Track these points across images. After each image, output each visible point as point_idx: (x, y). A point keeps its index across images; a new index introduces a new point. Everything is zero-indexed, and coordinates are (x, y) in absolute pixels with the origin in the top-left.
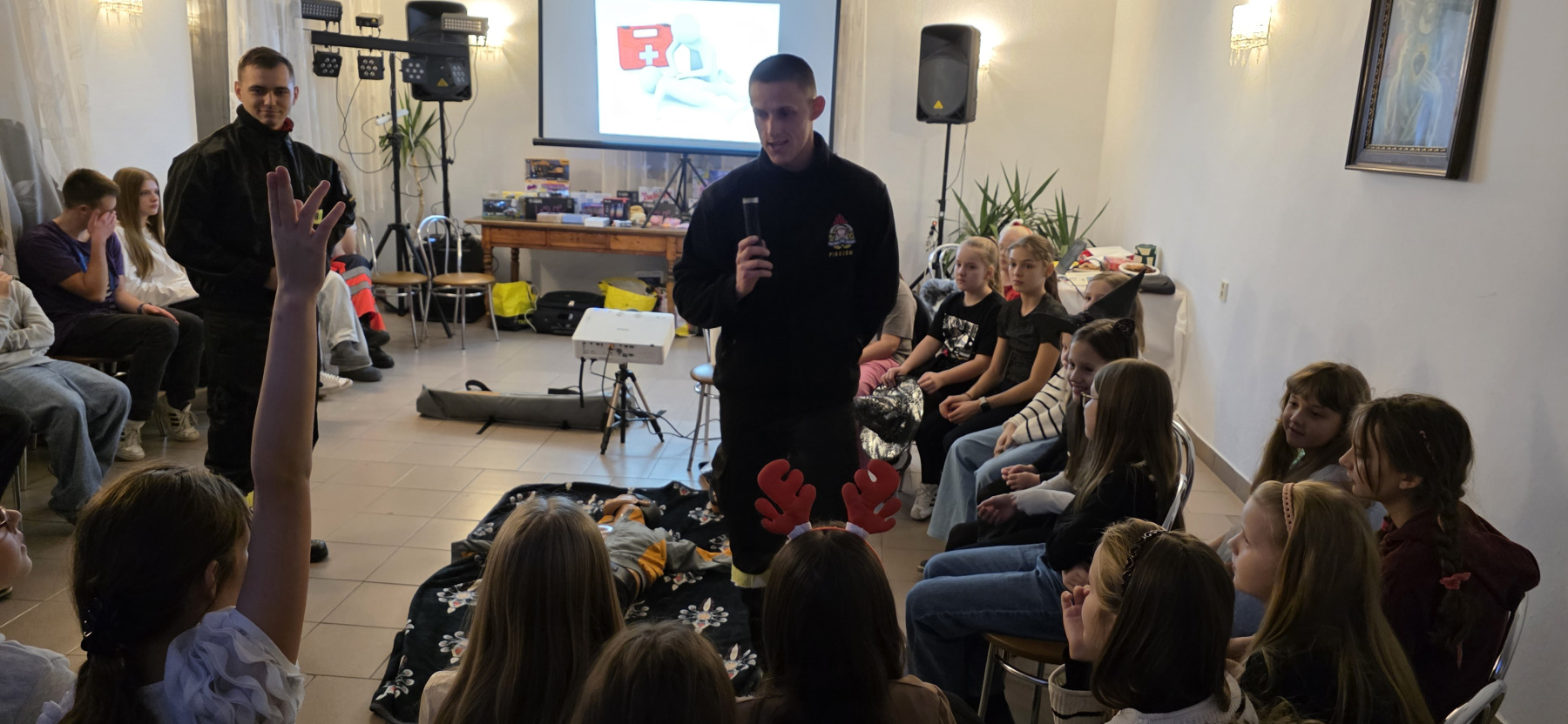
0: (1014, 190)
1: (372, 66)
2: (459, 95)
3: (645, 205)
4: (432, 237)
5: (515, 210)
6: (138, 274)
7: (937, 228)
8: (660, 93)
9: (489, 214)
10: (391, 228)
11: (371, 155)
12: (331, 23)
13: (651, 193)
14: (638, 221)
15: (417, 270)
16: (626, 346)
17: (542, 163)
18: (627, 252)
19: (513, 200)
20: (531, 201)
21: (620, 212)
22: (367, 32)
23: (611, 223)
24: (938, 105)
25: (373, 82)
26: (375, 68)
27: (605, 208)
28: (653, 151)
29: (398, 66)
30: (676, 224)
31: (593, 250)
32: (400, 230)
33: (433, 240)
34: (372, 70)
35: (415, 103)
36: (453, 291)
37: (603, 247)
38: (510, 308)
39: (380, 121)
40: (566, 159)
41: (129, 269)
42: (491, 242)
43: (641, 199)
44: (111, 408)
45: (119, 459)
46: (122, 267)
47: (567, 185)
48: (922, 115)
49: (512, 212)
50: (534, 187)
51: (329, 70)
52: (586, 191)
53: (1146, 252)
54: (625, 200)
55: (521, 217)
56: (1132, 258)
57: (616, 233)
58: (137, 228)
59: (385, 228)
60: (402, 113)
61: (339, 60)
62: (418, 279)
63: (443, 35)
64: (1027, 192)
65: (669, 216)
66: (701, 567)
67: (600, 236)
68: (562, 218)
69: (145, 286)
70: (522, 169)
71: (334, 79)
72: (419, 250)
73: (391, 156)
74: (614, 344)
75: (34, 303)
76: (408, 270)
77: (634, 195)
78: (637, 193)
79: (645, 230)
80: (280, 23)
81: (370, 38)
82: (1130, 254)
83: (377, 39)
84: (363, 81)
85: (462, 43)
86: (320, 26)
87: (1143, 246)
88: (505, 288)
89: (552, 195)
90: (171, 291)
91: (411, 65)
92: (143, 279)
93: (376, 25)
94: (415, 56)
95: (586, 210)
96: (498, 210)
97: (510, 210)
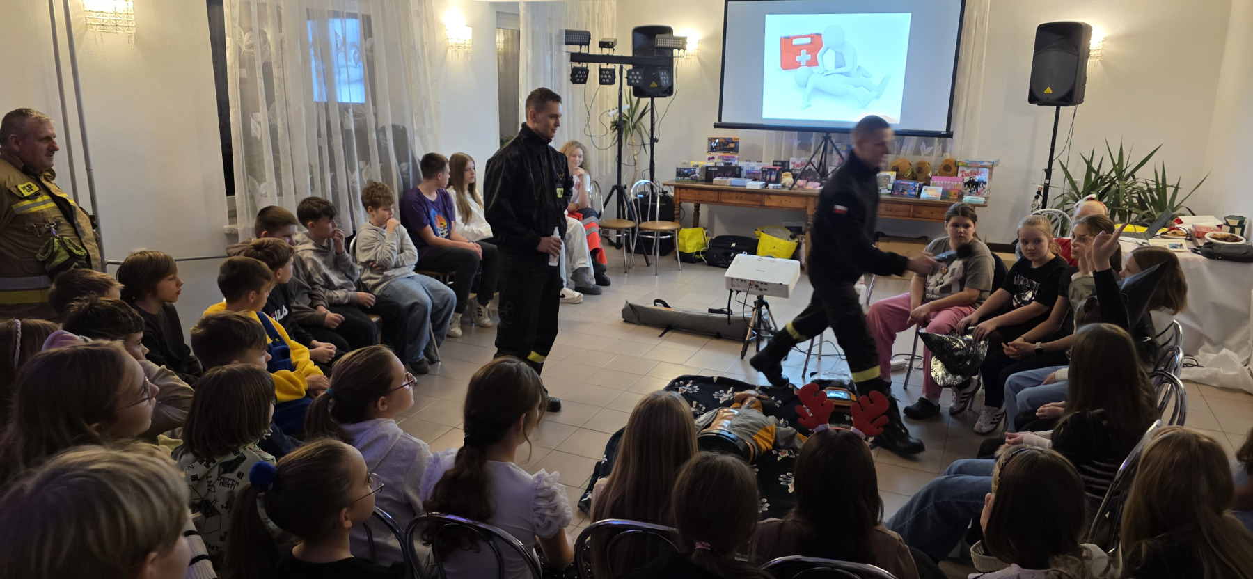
0: (1116, 162)
1: (608, 75)
2: (664, 92)
3: (793, 171)
4: (640, 194)
5: (698, 176)
6: (463, 220)
7: (1042, 193)
8: (810, 86)
9: (680, 178)
10: (614, 188)
11: (604, 137)
12: (583, 46)
13: (799, 162)
14: (787, 184)
15: (630, 219)
16: (762, 283)
17: (719, 141)
18: (777, 208)
19: (697, 168)
20: (709, 169)
21: (773, 177)
22: (606, 51)
23: (767, 185)
24: (1048, 90)
25: (608, 86)
26: (610, 76)
27: (762, 174)
28: (803, 131)
29: (625, 74)
30: (817, 187)
31: (752, 206)
32: (620, 189)
33: (642, 196)
34: (608, 78)
35: (635, 99)
36: (652, 234)
37: (759, 204)
38: (690, 246)
39: (611, 113)
40: (737, 137)
41: (458, 218)
42: (680, 199)
43: (791, 167)
44: (445, 305)
45: (449, 336)
46: (454, 215)
47: (736, 156)
48: (1033, 99)
49: (696, 177)
50: (713, 158)
51: (580, 79)
52: (750, 161)
53: (1235, 222)
54: (778, 168)
55: (702, 181)
56: (1220, 226)
57: (769, 194)
58: (463, 191)
59: (611, 188)
60: (626, 107)
61: (587, 71)
62: (629, 224)
63: (655, 50)
64: (1130, 163)
65: (812, 180)
67: (757, 196)
68: (731, 181)
69: (466, 228)
70: (705, 145)
71: (584, 85)
72: (631, 204)
73: (617, 137)
74: (753, 281)
75: (407, 237)
76: (624, 218)
77: (786, 164)
78: (789, 162)
79: (792, 191)
80: (551, 50)
81: (608, 55)
82: (1221, 223)
83: (612, 56)
84: (601, 86)
85: (670, 56)
86: (576, 49)
87: (1232, 217)
88: (687, 232)
89: (725, 164)
90: (480, 232)
91: (633, 73)
92: (465, 224)
93: (612, 47)
94: (636, 67)
95: (749, 175)
96: (687, 175)
97: (695, 175)
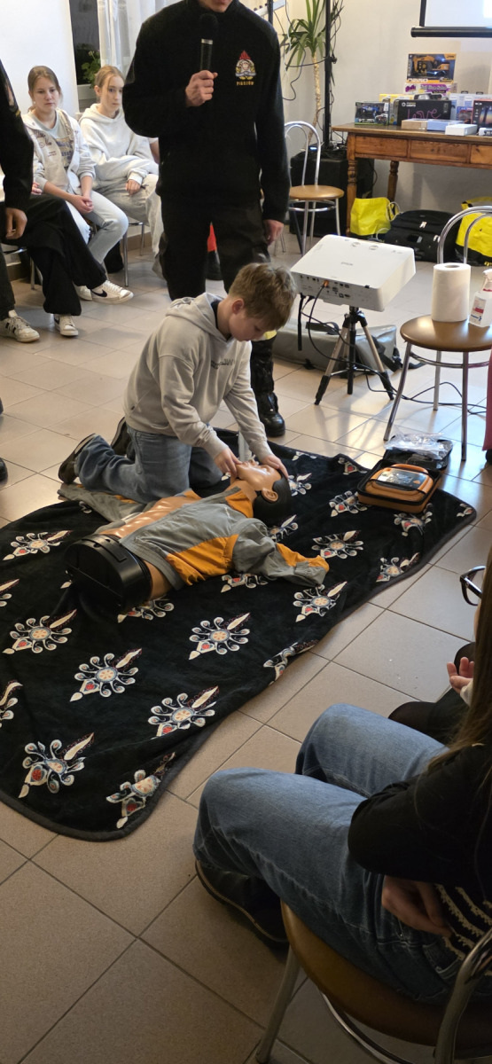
5: (386, 115)
9: (360, 120)
16: (341, 284)
17: (426, 59)
19: (387, 104)
20: (404, 104)
23: (478, 130)
27: (475, 111)
31: (452, 163)
36: (301, 205)
37: (463, 160)
38: (364, 226)
40: (452, 53)
42: (355, 153)
47: (448, 85)
49: (383, 118)
50: (413, 87)
52: (467, 92)
55: (394, 124)
57: (478, 143)
66: (270, 574)
67: (462, 147)
68: (430, 125)
70: (404, 67)
88: (361, 204)
89: (431, 96)
95: (461, 115)
96: (368, 115)
97: (382, 115)
